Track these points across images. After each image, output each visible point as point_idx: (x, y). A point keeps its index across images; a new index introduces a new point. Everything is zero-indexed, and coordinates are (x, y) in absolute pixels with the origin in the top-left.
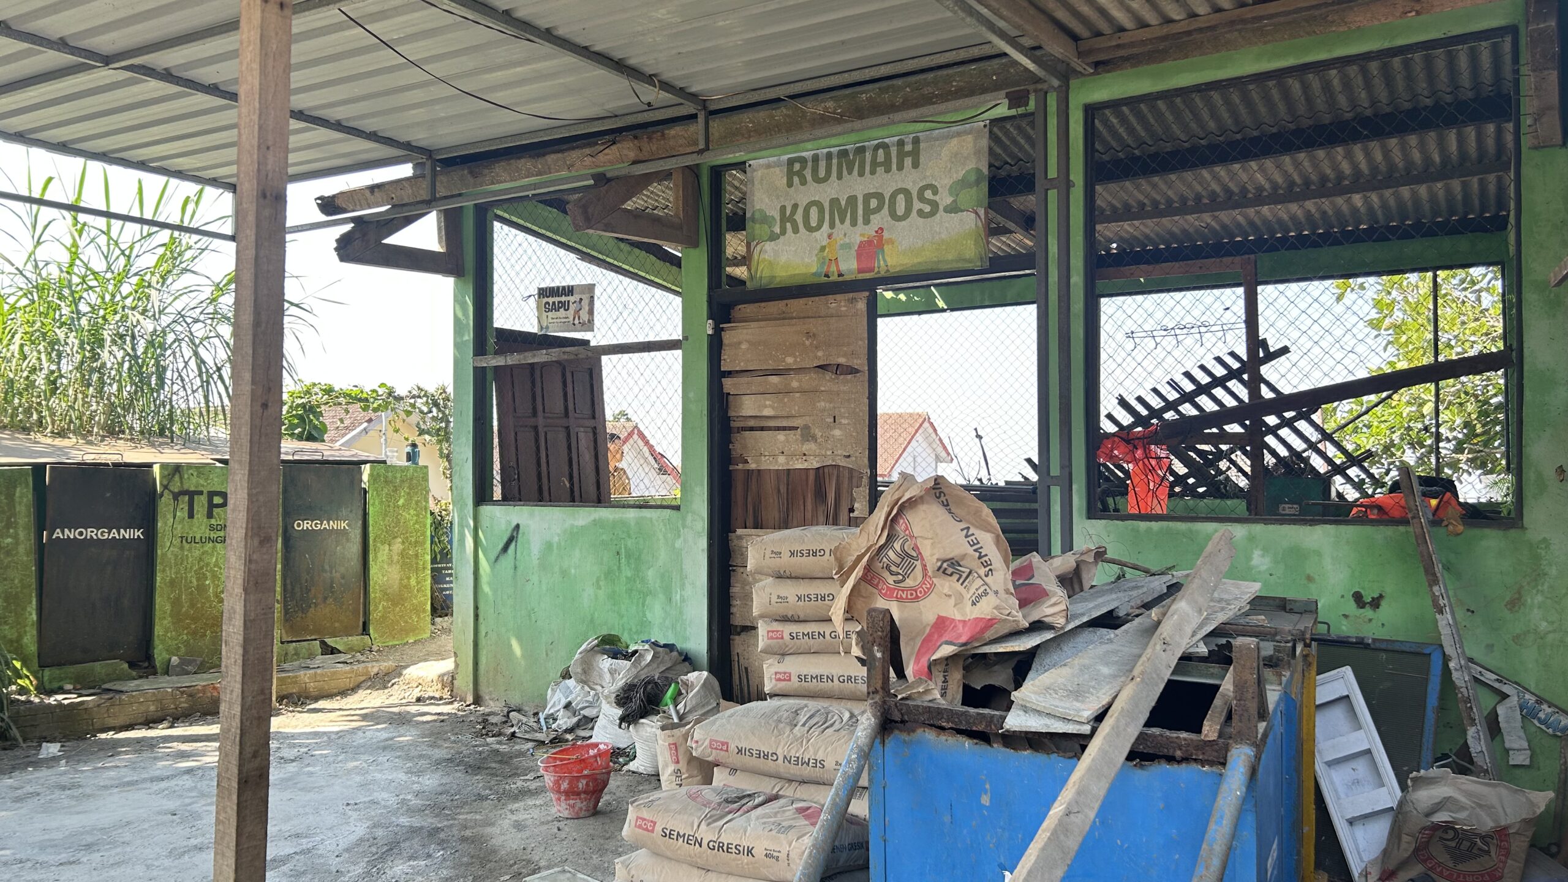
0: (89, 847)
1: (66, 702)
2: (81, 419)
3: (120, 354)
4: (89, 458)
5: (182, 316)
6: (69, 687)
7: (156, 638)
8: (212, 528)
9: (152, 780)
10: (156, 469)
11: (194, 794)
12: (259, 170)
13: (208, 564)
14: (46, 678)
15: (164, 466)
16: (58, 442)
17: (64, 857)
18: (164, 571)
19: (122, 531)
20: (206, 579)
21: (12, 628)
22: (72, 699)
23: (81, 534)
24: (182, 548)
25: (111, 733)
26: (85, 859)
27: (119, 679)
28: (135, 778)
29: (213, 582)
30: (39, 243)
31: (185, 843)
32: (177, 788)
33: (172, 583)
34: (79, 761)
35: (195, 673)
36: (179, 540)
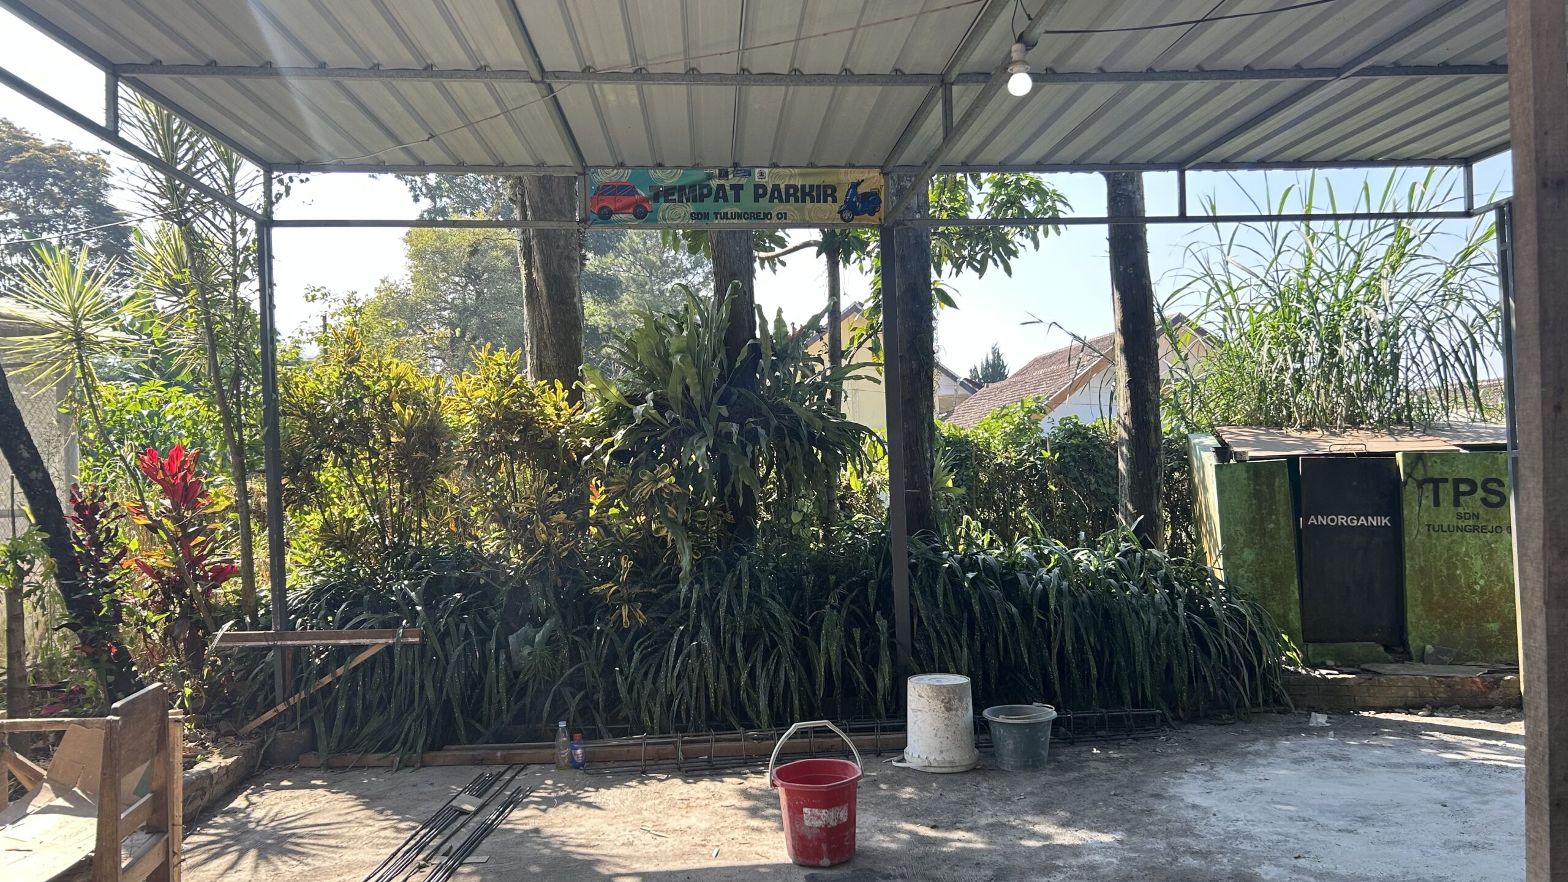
0: (1364, 819)
1: (1329, 677)
2: (1325, 414)
3: (1355, 347)
4: (1335, 449)
5: (1414, 302)
6: (1330, 663)
7: (1409, 625)
8: (1460, 516)
9: (1419, 766)
10: (1399, 457)
11: (1463, 789)
12: (1537, 159)
13: (1458, 554)
14: (1310, 653)
15: (1406, 454)
16: (1305, 434)
17: (1342, 824)
18: (1413, 558)
19: (1370, 518)
20: (1457, 568)
21: (1278, 604)
22: (1333, 675)
23: (1332, 520)
24: (1429, 536)
25: (1373, 712)
26: (1361, 831)
27: (1376, 661)
28: (1401, 761)
29: (1464, 572)
30: (1279, 253)
31: (1459, 837)
32: (1444, 779)
33: (1422, 571)
34: (1346, 735)
35: (1451, 664)
36: (1426, 528)
